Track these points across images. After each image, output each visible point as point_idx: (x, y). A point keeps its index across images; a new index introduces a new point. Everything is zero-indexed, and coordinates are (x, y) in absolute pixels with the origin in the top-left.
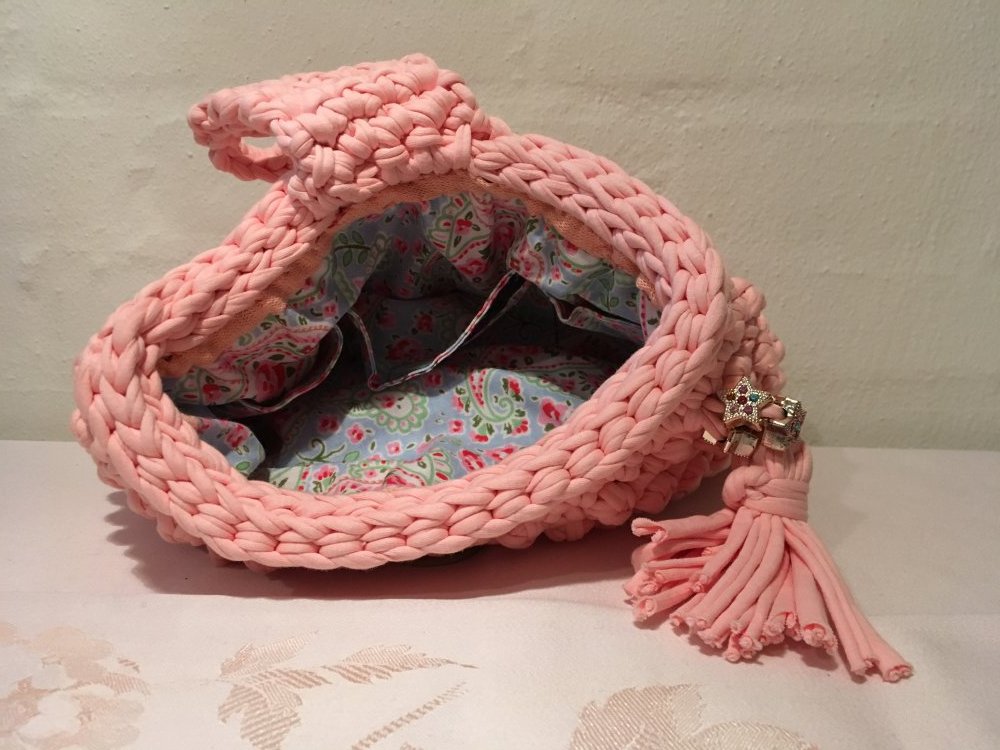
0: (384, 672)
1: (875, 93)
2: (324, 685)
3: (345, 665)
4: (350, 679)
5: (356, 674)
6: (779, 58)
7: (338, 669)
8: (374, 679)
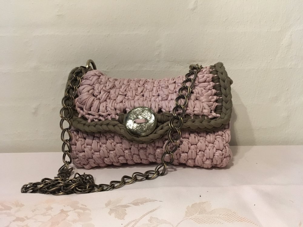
0: (142, 203)
1: (242, 62)
2: (130, 207)
3: (133, 202)
4: (135, 205)
5: (136, 204)
6: (219, 55)
7: (131, 203)
8: (140, 205)
